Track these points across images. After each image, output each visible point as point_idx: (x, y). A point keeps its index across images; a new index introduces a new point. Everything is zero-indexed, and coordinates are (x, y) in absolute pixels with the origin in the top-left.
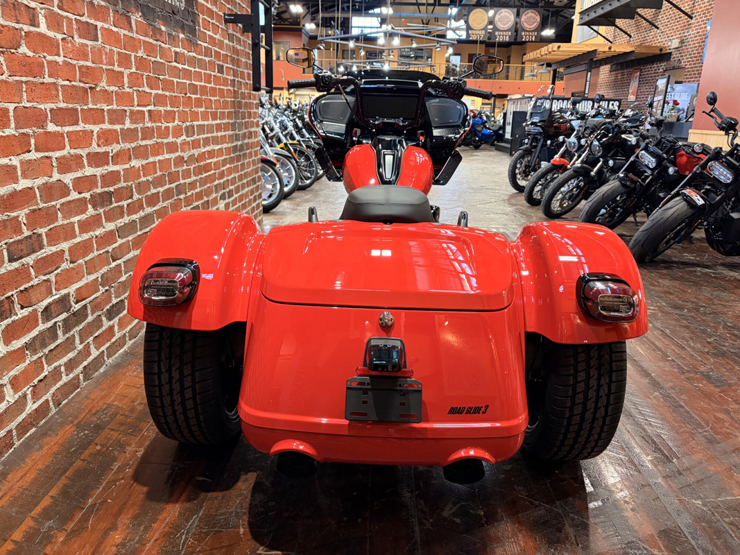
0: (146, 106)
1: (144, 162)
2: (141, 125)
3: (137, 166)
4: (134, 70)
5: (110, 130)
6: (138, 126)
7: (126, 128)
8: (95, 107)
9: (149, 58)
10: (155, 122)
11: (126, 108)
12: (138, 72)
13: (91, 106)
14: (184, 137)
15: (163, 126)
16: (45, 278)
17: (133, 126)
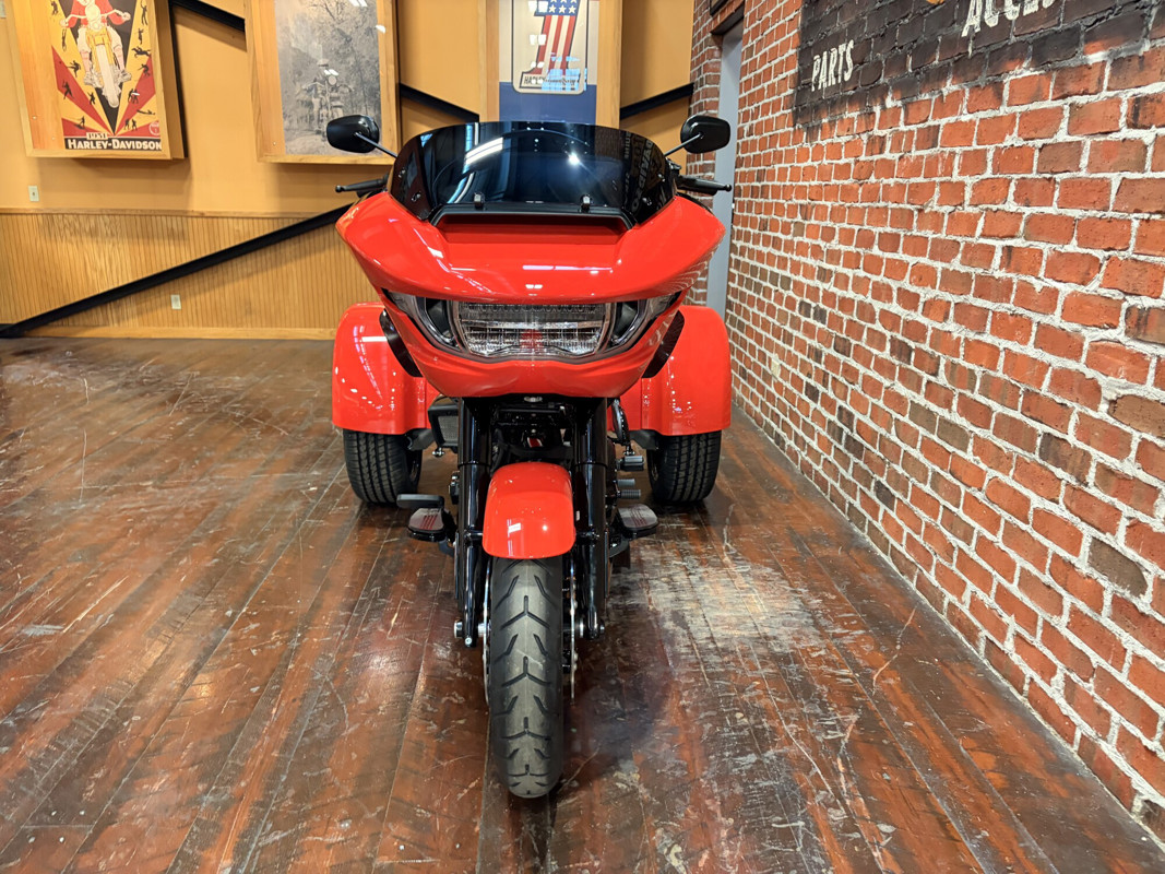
0: (1002, 238)
1: (972, 336)
2: (980, 271)
3: (955, 335)
4: (988, 173)
5: (928, 267)
6: (972, 270)
7: (951, 269)
8: (919, 234)
9: (1031, 143)
10: (1018, 271)
11: (959, 239)
12: (998, 176)
13: (915, 233)
14: (1118, 334)
15: (1038, 286)
16: (846, 383)
17: (963, 269)
